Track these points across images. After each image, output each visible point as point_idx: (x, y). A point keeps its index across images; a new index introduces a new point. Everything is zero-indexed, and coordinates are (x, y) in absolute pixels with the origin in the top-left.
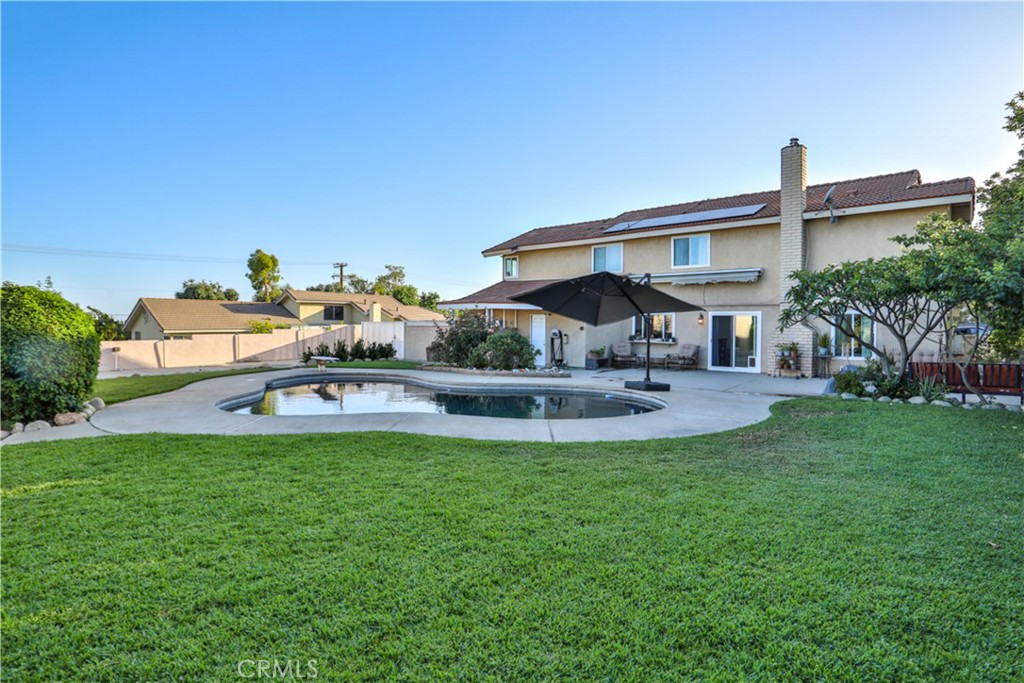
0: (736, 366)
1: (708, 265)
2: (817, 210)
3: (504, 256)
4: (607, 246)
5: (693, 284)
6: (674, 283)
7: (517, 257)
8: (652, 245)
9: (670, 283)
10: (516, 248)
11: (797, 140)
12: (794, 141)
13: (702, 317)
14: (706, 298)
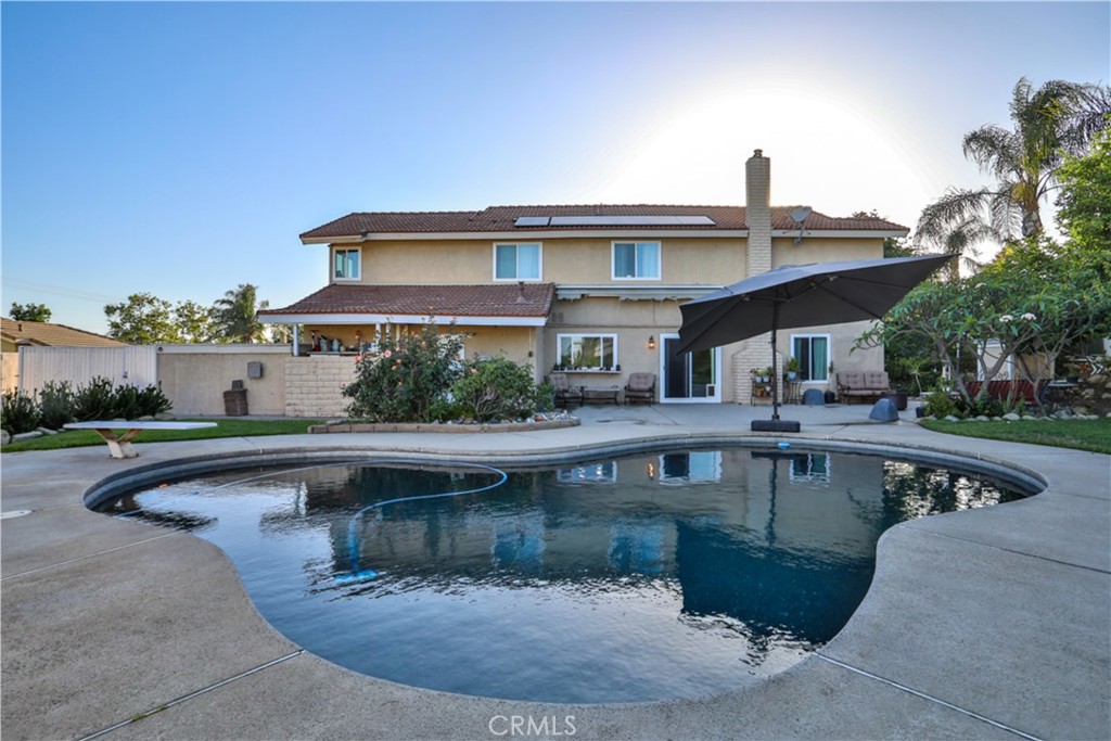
0: (693, 396)
1: (659, 278)
2: (786, 229)
3: (332, 246)
4: (517, 244)
5: (648, 301)
6: (623, 298)
7: (360, 249)
8: (585, 248)
9: (618, 298)
10: (364, 234)
11: (761, 151)
12: (758, 153)
13: (651, 340)
14: (657, 317)
